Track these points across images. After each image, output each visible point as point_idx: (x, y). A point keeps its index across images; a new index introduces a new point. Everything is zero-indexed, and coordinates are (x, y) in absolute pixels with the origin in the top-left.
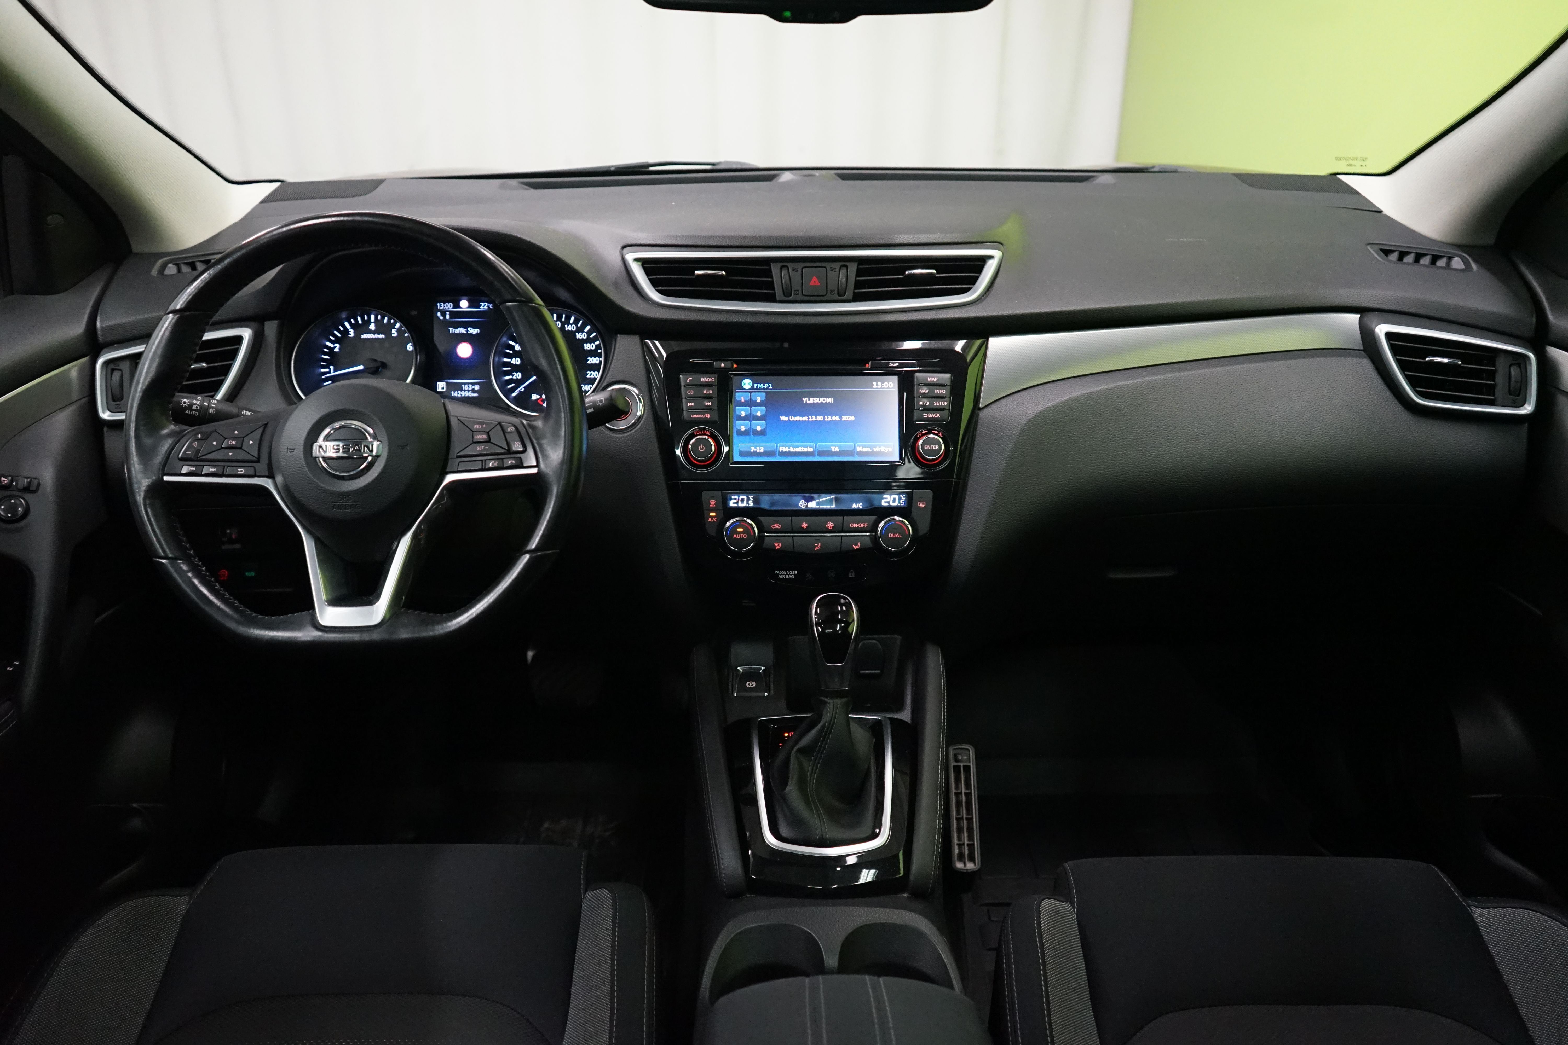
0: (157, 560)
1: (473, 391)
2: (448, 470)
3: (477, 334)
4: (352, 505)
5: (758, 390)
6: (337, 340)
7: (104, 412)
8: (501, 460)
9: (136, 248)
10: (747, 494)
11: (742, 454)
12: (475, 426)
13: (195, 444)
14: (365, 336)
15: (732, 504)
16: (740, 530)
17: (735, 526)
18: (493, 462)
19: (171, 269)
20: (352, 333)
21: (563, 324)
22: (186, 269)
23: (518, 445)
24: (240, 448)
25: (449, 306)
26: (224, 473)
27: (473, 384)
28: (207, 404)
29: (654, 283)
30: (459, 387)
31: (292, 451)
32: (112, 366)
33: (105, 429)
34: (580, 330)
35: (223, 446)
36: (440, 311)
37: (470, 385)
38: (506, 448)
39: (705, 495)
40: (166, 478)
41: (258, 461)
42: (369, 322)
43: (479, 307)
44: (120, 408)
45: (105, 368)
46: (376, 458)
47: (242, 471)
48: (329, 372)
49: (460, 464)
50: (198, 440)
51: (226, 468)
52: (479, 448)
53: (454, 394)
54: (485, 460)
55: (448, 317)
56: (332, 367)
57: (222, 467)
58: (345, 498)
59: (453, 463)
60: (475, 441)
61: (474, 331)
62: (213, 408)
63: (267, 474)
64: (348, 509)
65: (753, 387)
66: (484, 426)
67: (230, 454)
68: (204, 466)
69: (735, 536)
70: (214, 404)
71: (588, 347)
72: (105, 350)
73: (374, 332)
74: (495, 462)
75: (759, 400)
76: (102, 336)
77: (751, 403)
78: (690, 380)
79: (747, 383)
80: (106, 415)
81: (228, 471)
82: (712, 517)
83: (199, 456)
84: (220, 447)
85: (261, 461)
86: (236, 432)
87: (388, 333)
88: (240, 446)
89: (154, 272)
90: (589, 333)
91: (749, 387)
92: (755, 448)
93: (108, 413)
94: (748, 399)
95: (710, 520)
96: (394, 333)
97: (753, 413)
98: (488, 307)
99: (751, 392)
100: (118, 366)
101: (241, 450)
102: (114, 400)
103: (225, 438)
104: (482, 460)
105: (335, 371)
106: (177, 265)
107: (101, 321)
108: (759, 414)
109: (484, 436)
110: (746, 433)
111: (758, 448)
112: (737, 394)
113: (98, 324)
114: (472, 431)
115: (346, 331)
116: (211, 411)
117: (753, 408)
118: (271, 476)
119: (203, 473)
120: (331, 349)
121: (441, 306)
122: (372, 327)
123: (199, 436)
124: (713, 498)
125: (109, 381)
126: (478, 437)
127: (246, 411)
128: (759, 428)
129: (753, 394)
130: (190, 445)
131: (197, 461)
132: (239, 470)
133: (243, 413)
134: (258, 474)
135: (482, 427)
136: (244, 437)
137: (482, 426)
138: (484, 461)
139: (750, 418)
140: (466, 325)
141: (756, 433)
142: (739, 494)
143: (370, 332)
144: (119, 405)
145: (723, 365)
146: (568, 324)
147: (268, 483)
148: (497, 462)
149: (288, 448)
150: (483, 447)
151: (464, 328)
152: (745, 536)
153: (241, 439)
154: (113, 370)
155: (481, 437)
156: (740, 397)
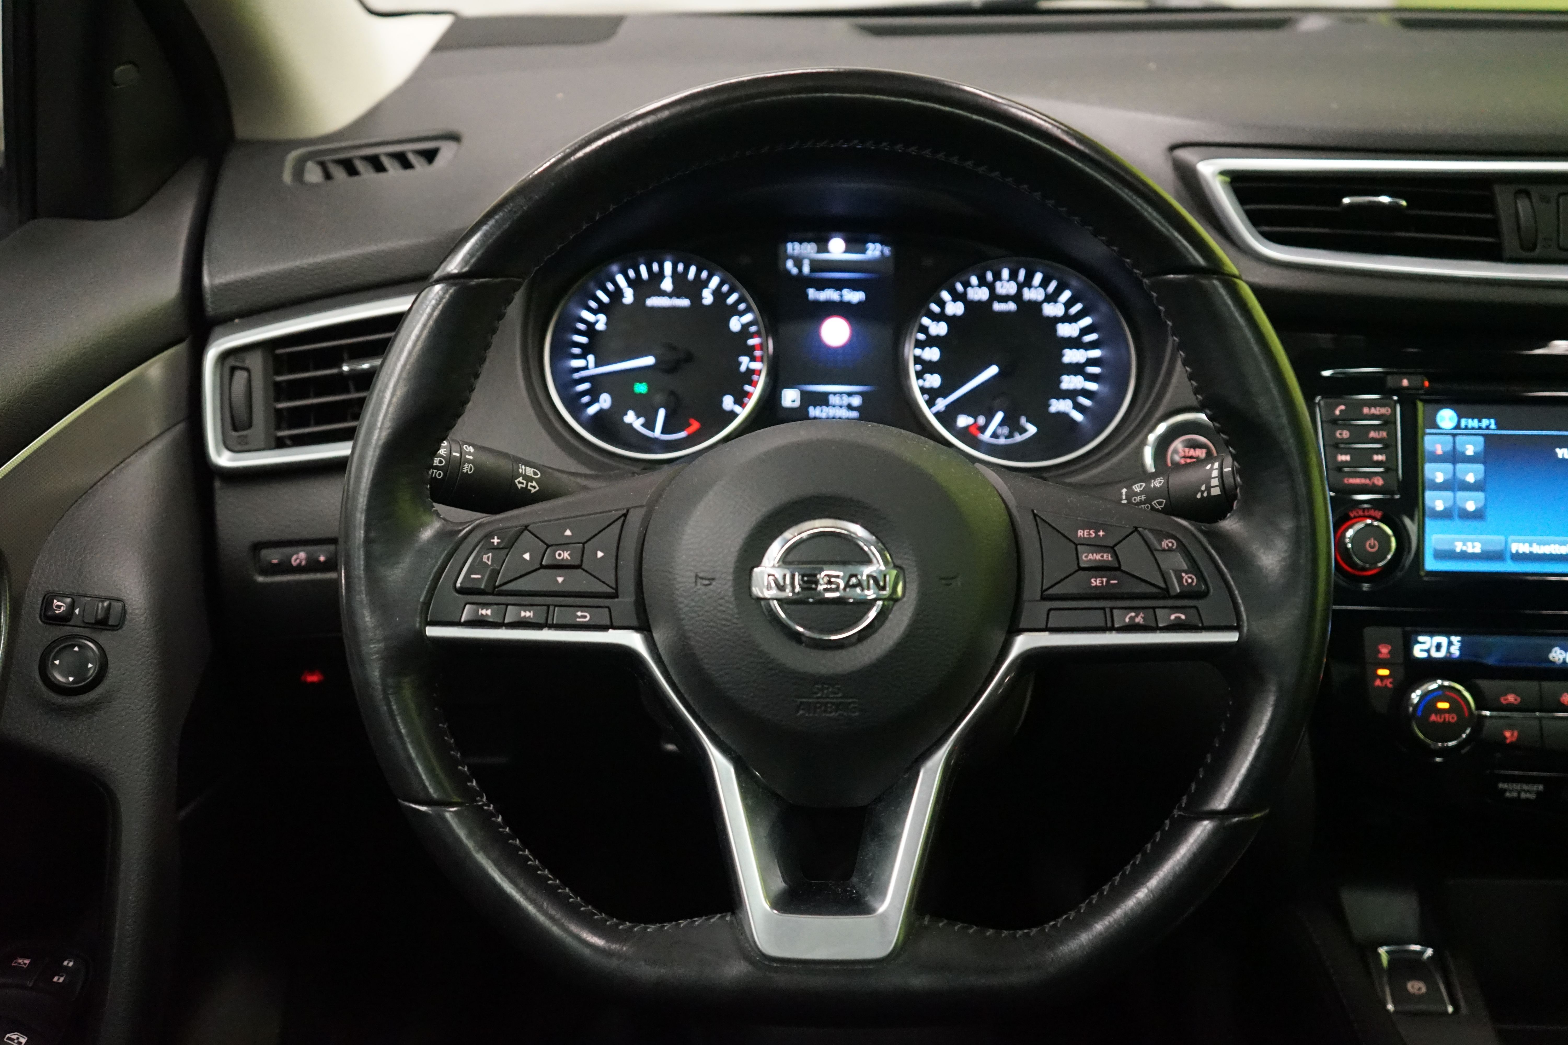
0: (407, 804)
1: (850, 407)
2: (1022, 625)
3: (860, 303)
4: (841, 703)
5: (1470, 432)
6: (602, 308)
7: (219, 453)
8: (1151, 611)
9: (242, 131)
10: (1448, 634)
11: (1440, 555)
12: (1080, 533)
13: (487, 558)
14: (653, 302)
15: (1418, 652)
16: (1443, 705)
17: (1429, 699)
18: (1133, 614)
19: (313, 174)
20: (629, 297)
21: (1020, 287)
22: (339, 174)
23: (1190, 581)
24: (579, 567)
25: (808, 250)
26: (550, 622)
27: (850, 394)
28: (458, 455)
29: (1255, 219)
30: (822, 400)
31: (706, 582)
32: (231, 362)
33: (217, 484)
34: (1051, 298)
35: (544, 563)
36: (792, 257)
37: (845, 397)
38: (1162, 585)
39: (1370, 633)
40: (432, 632)
41: (615, 596)
42: (661, 275)
43: (864, 251)
44: (247, 443)
45: (219, 366)
46: (891, 603)
47: (585, 617)
48: (586, 368)
49: (1052, 613)
50: (493, 548)
51: (551, 608)
52: (1096, 582)
53: (814, 412)
54: (1112, 609)
55: (806, 269)
56: (591, 358)
57: (545, 608)
58: (827, 689)
59: (1033, 609)
60: (1082, 565)
61: (855, 297)
62: (469, 461)
63: (635, 623)
64: (831, 712)
65: (1458, 427)
66: (1101, 533)
67: (560, 580)
68: (507, 605)
69: (1433, 718)
70: (469, 453)
71: (1066, 330)
72: (218, 330)
73: (670, 295)
74: (1137, 616)
75: (1470, 451)
76: (213, 302)
77: (1454, 457)
78: (1341, 411)
79: (1447, 417)
80: (223, 459)
81: (557, 616)
82: (1382, 678)
83: (497, 584)
84: (538, 566)
85: (620, 595)
86: (568, 533)
87: (696, 298)
88: (577, 563)
89: (287, 177)
90: (1068, 304)
91: (1453, 424)
92: (1464, 545)
93: (227, 454)
94: (1449, 447)
95: (1378, 683)
96: (707, 297)
97: (1459, 475)
98: (882, 252)
99: (1454, 435)
100: (243, 361)
101: (580, 570)
102: (235, 428)
103: (548, 546)
104: (1104, 609)
105: (597, 365)
106: (323, 165)
107: (211, 275)
108: (1470, 478)
109: (1105, 555)
110: (1446, 515)
111: (1469, 544)
112: (1427, 439)
113: (206, 280)
114: (1074, 543)
115: (618, 292)
116: (467, 468)
117: (1460, 466)
118: (644, 627)
119: (506, 621)
120: (591, 326)
121: (793, 248)
122: (667, 285)
123: (496, 541)
124: (1386, 641)
125: (226, 390)
126: (1090, 557)
127: (525, 466)
128: (1471, 506)
129: (1458, 438)
130: (478, 560)
131: (492, 594)
132: (579, 614)
133: (520, 470)
134: (615, 624)
135: (1097, 535)
136: (584, 544)
137: (1096, 533)
138: (1108, 611)
139: (1454, 485)
140: (838, 285)
141: (1465, 515)
142: (1432, 634)
143: (663, 294)
144: (246, 436)
145: (1405, 383)
146: (1030, 286)
147: (634, 640)
148: (1142, 615)
149: (697, 576)
150: (1105, 580)
151: (837, 290)
152: (1452, 718)
153: (582, 546)
154: (233, 369)
155: (1098, 557)
156: (1433, 444)
